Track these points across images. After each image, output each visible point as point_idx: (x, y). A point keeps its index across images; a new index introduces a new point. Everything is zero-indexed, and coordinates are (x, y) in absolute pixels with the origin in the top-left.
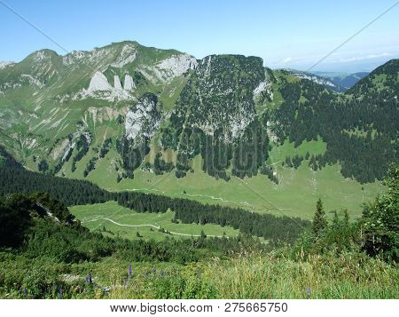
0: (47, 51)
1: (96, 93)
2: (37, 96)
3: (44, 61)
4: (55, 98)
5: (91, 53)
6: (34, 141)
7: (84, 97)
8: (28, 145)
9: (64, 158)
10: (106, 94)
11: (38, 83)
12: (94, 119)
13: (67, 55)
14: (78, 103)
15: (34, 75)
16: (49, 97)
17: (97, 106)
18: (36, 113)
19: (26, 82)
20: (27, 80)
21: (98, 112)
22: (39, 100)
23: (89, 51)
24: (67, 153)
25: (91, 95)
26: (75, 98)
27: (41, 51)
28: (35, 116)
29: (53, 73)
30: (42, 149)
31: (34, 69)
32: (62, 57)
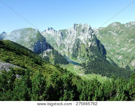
0: (117, 23)
2: (116, 39)
3: (116, 26)
4: (126, 40)
6: (120, 56)
8: (118, 58)
11: (115, 34)
13: (127, 24)
15: (113, 31)
16: (122, 39)
19: (110, 34)
20: (110, 33)
22: (117, 40)
27: (115, 23)
28: (117, 46)
29: (121, 30)
30: (125, 60)
31: (112, 29)
32: (124, 25)
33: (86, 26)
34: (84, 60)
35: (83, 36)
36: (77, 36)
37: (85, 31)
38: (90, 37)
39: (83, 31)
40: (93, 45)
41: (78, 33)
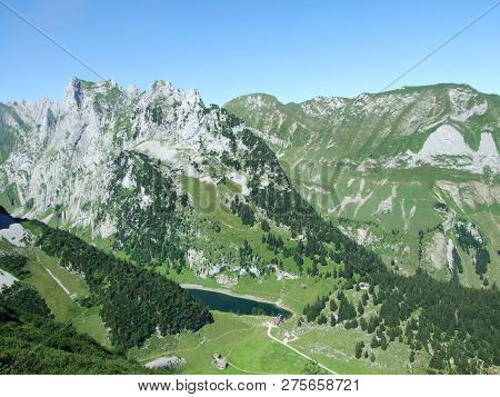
1: (439, 158)
3: (264, 110)
4: (343, 164)
5: (361, 100)
7: (412, 164)
9: (451, 266)
10: (460, 161)
11: (275, 140)
12: (456, 200)
13: (308, 102)
14: (402, 173)
15: (260, 128)
17: (453, 180)
18: (318, 185)
21: (461, 191)
23: (351, 97)
24: (450, 259)
25: (428, 160)
26: (391, 164)
28: (318, 190)
29: (294, 126)
30: (396, 247)
31: (253, 119)
32: (299, 105)
33: (166, 93)
34: (254, 270)
35: (162, 141)
36: (118, 141)
37: (170, 118)
38: (220, 145)
39: (157, 115)
40: (265, 183)
41: (118, 124)
